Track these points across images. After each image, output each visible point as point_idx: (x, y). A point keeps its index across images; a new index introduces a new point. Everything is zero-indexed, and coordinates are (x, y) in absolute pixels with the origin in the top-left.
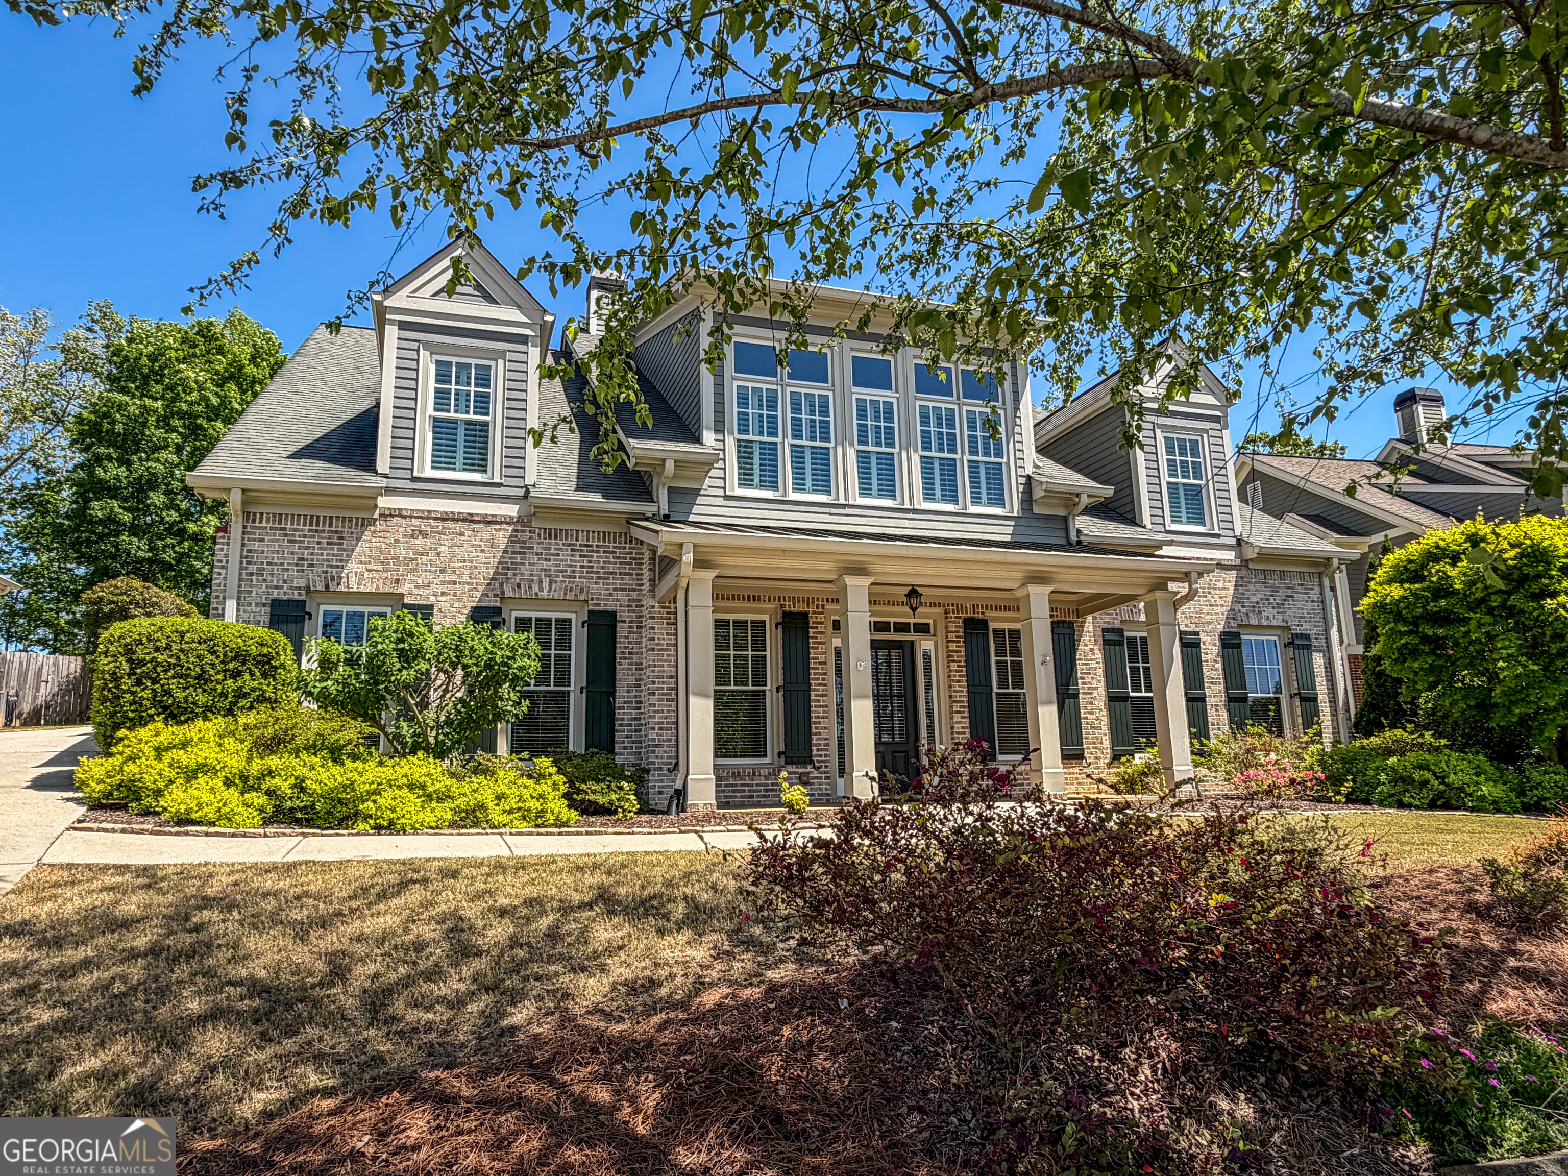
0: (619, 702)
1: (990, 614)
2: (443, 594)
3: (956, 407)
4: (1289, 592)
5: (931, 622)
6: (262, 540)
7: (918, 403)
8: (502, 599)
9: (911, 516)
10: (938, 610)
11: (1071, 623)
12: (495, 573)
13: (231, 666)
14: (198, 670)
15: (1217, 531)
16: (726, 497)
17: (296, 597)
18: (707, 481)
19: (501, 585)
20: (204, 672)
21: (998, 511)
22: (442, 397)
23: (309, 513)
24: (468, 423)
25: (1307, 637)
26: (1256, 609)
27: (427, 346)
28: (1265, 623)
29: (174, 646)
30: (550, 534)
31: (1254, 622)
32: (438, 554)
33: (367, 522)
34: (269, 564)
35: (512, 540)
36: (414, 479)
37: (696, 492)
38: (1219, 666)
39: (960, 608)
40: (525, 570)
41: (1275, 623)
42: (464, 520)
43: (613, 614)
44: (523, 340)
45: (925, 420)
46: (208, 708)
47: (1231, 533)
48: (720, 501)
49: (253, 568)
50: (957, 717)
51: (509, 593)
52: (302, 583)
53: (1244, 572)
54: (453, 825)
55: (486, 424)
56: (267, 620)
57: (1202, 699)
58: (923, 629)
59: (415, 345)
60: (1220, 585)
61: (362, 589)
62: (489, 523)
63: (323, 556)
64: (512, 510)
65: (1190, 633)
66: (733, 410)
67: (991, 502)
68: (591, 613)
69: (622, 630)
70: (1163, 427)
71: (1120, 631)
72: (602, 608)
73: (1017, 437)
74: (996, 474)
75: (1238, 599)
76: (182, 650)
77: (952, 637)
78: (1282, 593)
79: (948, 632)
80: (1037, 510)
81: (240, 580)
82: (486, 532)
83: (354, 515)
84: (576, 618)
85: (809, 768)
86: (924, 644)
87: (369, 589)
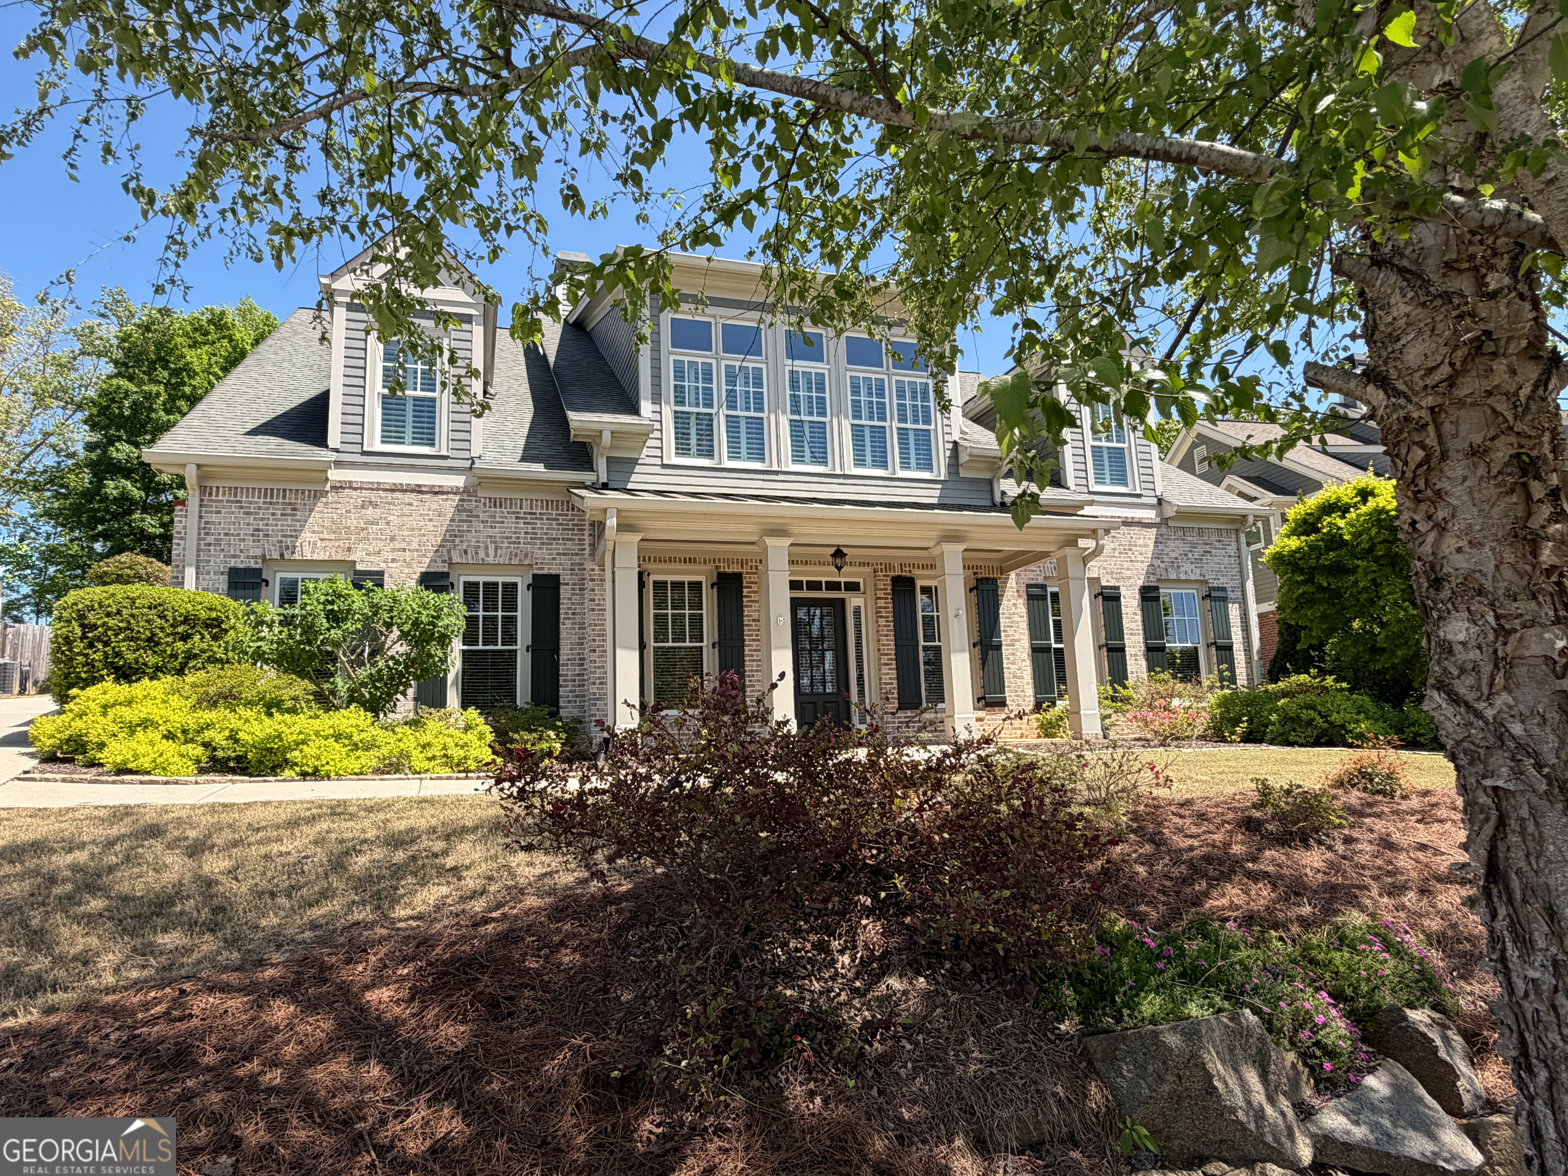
0: (563, 659)
1: (916, 572)
2: (393, 560)
3: (885, 377)
4: (1208, 548)
5: (861, 580)
6: (219, 512)
7: (849, 374)
8: (450, 564)
9: (841, 481)
10: (869, 569)
11: (994, 581)
12: (443, 540)
13: (180, 629)
14: (148, 633)
15: (1138, 491)
16: (664, 466)
17: (252, 565)
18: (645, 451)
19: (449, 552)
20: (154, 635)
21: (926, 475)
22: (390, 375)
23: (263, 486)
24: (416, 399)
25: (1224, 589)
26: (1175, 564)
28: (1183, 577)
29: (125, 612)
30: (495, 503)
31: (1173, 576)
32: (388, 523)
33: (318, 495)
34: (226, 534)
35: (459, 509)
36: (364, 453)
37: (634, 462)
38: (1139, 618)
39: (889, 567)
40: (471, 536)
41: (1192, 577)
42: (412, 491)
43: (558, 576)
44: (468, 319)
45: (856, 390)
46: (158, 669)
47: (1152, 493)
48: (658, 470)
49: (211, 539)
50: (885, 669)
51: (456, 559)
52: (258, 552)
53: (1164, 530)
54: (377, 771)
55: (433, 400)
56: (226, 587)
57: (1122, 650)
58: (853, 587)
59: (363, 326)
60: (1140, 542)
61: (316, 557)
62: (437, 493)
63: (277, 526)
64: (459, 481)
65: (1111, 588)
66: (669, 382)
67: (919, 467)
68: (534, 576)
69: (564, 591)
71: (1044, 587)
72: (545, 572)
74: (924, 438)
75: (1157, 556)
76: (132, 616)
77: (881, 594)
78: (1200, 549)
79: (877, 590)
80: (963, 474)
81: (198, 550)
82: (434, 502)
83: (306, 487)
84: (522, 582)
86: (854, 601)
87: (322, 556)
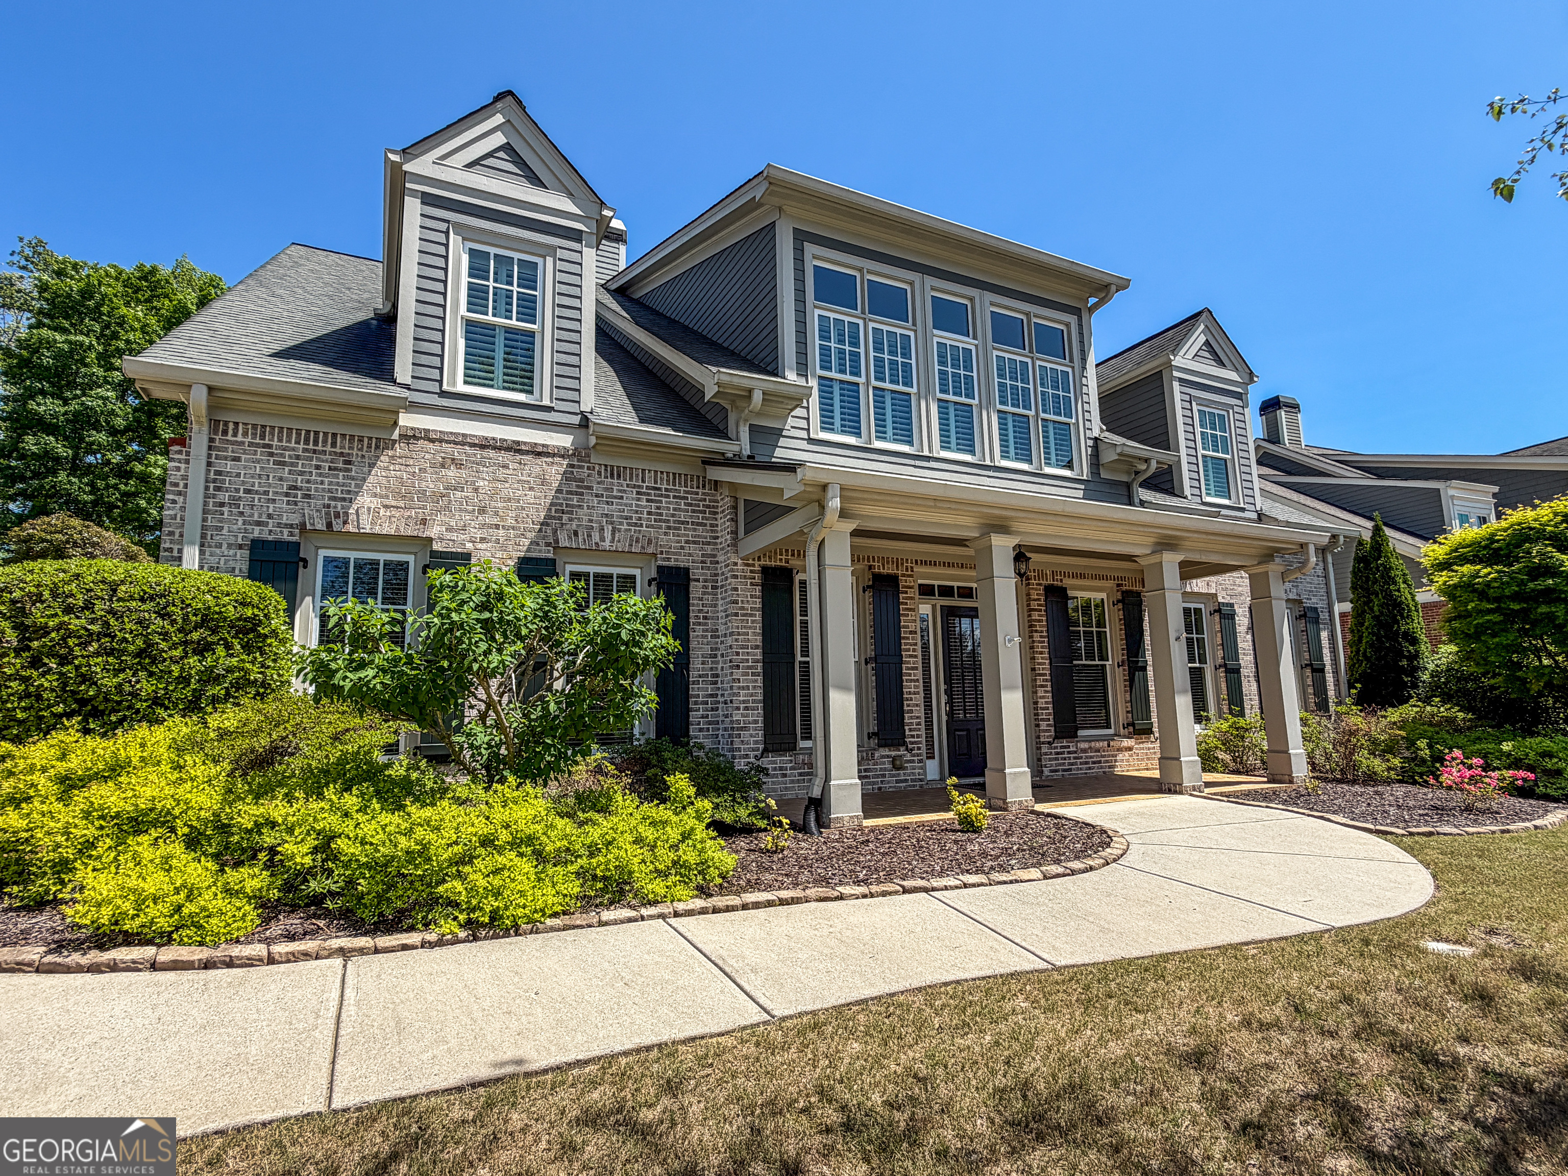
0: (693, 675)
1: (1067, 582)
2: (483, 540)
3: (1029, 361)
6: (237, 459)
7: (995, 353)
8: (556, 549)
9: (991, 473)
11: (1138, 594)
12: (548, 517)
15: (1242, 505)
16: (810, 441)
17: (286, 537)
18: (791, 421)
19: (555, 532)
21: (1068, 473)
22: (477, 297)
23: (304, 426)
24: (509, 330)
27: (460, 228)
30: (614, 472)
32: (476, 490)
33: (382, 445)
34: (247, 491)
35: (567, 477)
36: (443, 394)
37: (778, 433)
38: (1250, 638)
39: (1039, 575)
40: (583, 513)
41: (1290, 596)
42: (509, 449)
43: (687, 570)
44: (576, 236)
45: (1002, 372)
47: (1252, 508)
48: (804, 445)
49: (224, 497)
50: (1041, 691)
51: (564, 542)
52: (295, 519)
55: (532, 334)
56: (245, 567)
57: (1238, 671)
59: (443, 226)
61: (377, 530)
62: (539, 454)
63: (324, 484)
64: (565, 441)
65: (1227, 605)
66: (815, 342)
67: (1061, 464)
68: (660, 569)
69: (695, 589)
70: (1201, 402)
72: (672, 563)
73: (1085, 398)
77: (1034, 605)
79: (1029, 600)
80: (1104, 474)
81: (205, 512)
82: (538, 466)
83: (366, 433)
84: (641, 574)
85: (902, 751)
87: (387, 529)
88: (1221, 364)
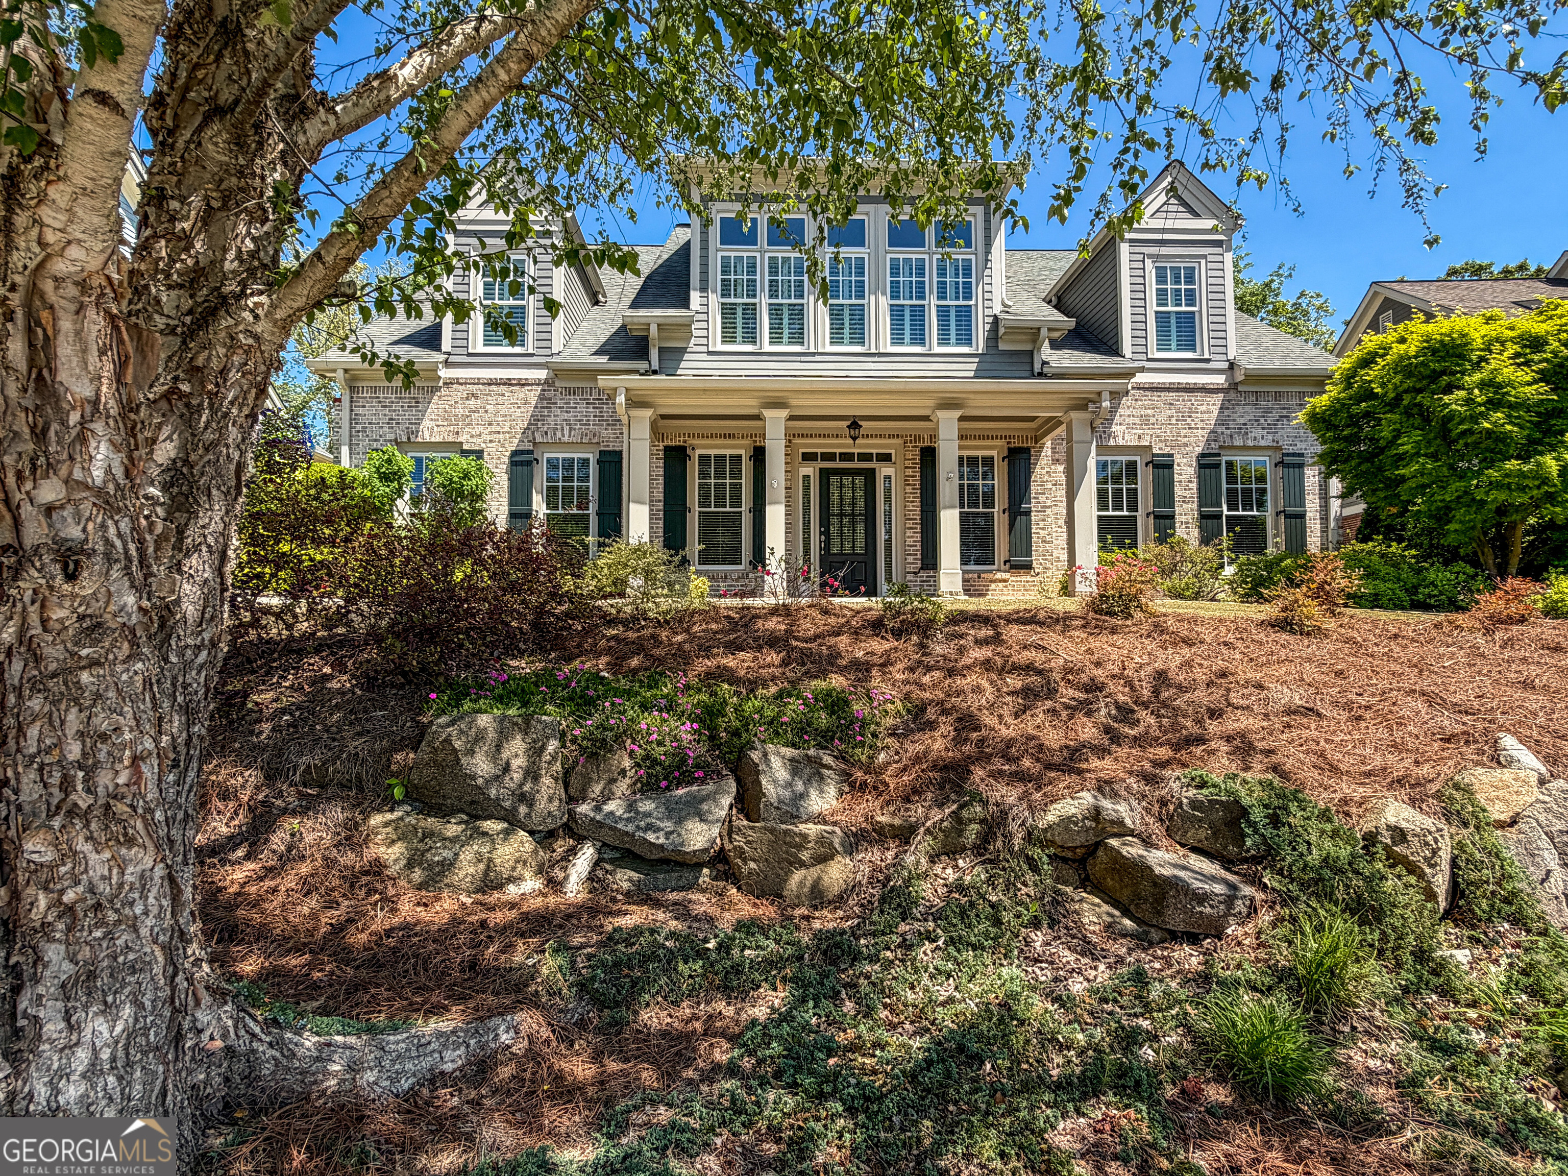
2: (491, 441)
3: (926, 257)
4: (1285, 412)
5: (892, 451)
6: (365, 406)
7: (889, 256)
8: (535, 444)
9: (876, 359)
10: (899, 441)
11: (1028, 450)
12: (529, 424)
15: (1206, 356)
16: (709, 353)
18: (693, 341)
19: (533, 433)
21: (965, 350)
22: (489, 288)
24: (509, 307)
25: (1302, 455)
26: (1242, 429)
27: (477, 248)
28: (1250, 443)
30: (570, 391)
31: (1238, 442)
32: (486, 411)
33: (435, 389)
34: (370, 423)
35: (541, 398)
36: (469, 355)
37: (683, 351)
38: (1194, 486)
39: (918, 438)
40: (551, 420)
41: (1263, 443)
42: (505, 384)
43: (621, 452)
44: (549, 235)
45: (895, 271)
47: (1224, 357)
48: (704, 357)
49: (359, 427)
50: (909, 533)
51: (539, 439)
52: (392, 437)
53: (1232, 395)
55: (523, 307)
57: (1172, 517)
58: (885, 458)
59: (467, 248)
60: (1204, 408)
61: (433, 439)
62: (524, 385)
63: (405, 416)
64: (542, 374)
65: (1163, 455)
66: (717, 277)
67: (959, 343)
68: (601, 452)
70: (1156, 257)
72: (609, 448)
73: (987, 280)
74: (965, 314)
75: (1222, 421)
77: (910, 463)
78: (1275, 415)
79: (906, 459)
80: (1002, 346)
82: (521, 393)
83: (425, 384)
84: (592, 458)
86: (885, 470)
87: (438, 439)
88: (1196, 215)
